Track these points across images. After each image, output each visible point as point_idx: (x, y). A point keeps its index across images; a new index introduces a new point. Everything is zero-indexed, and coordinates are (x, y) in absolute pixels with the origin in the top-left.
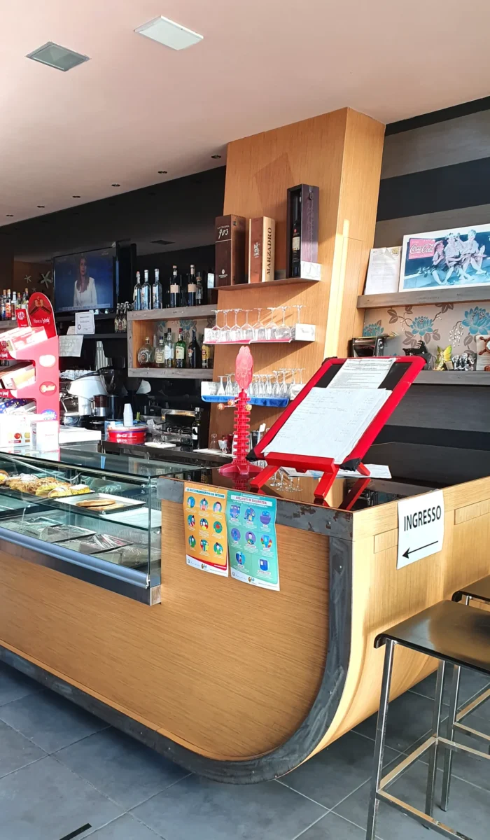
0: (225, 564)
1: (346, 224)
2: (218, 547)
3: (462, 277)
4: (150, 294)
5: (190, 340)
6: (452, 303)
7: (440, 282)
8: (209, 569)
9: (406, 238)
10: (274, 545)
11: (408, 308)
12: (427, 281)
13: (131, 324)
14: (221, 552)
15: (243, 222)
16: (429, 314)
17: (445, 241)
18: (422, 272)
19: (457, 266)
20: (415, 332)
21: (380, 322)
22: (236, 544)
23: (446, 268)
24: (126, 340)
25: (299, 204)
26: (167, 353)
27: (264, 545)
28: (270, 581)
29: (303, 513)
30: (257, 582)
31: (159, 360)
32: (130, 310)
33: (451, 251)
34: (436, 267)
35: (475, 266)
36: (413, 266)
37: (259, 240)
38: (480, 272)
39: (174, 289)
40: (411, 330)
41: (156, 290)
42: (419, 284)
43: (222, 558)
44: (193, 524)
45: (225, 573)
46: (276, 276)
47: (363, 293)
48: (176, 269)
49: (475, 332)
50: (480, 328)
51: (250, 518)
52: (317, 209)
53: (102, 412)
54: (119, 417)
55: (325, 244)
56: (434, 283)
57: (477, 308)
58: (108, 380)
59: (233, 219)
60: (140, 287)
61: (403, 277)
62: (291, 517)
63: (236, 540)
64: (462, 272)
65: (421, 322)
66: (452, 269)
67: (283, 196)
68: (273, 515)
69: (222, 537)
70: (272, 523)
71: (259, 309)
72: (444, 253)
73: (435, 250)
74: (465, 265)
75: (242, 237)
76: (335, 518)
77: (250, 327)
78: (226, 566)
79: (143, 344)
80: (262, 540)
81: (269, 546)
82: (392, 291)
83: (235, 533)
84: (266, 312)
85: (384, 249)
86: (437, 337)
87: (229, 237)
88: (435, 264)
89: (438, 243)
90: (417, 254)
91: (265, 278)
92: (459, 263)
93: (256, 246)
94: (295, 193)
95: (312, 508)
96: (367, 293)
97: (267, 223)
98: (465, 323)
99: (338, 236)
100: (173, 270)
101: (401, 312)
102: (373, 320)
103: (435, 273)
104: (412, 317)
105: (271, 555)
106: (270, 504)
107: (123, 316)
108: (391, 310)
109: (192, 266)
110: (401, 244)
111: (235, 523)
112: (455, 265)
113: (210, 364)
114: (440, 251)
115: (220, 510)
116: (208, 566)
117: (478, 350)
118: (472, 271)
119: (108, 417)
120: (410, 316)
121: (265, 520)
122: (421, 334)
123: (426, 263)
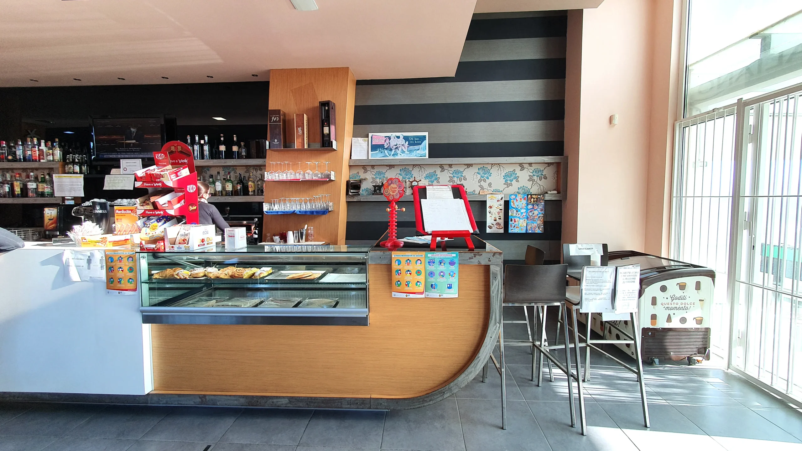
0: (423, 291)
2: (418, 283)
3: (399, 154)
4: (201, 150)
6: (394, 165)
7: (389, 156)
8: (412, 296)
9: (370, 135)
10: (457, 276)
11: (373, 166)
12: (382, 155)
14: (420, 285)
15: (284, 114)
16: (383, 170)
17: (390, 138)
18: (380, 151)
19: (396, 149)
20: (376, 178)
21: (358, 173)
22: (431, 279)
23: (391, 150)
26: (218, 186)
27: (451, 276)
28: (453, 294)
29: (475, 257)
30: (445, 296)
34: (386, 149)
35: (404, 150)
36: (375, 148)
37: (302, 126)
38: (407, 152)
39: (222, 148)
40: (375, 176)
41: (206, 148)
42: (377, 156)
43: (421, 288)
44: (399, 274)
45: (423, 296)
47: (350, 158)
48: (223, 137)
49: (405, 178)
50: (407, 176)
51: (442, 264)
56: (387, 156)
57: (405, 168)
59: (279, 112)
61: (370, 152)
62: (468, 260)
63: (432, 277)
64: (399, 152)
65: (380, 173)
66: (394, 151)
68: (456, 261)
69: (422, 278)
70: (457, 265)
71: (299, 163)
72: (389, 143)
73: (385, 141)
74: (400, 149)
76: (493, 256)
78: (423, 292)
80: (449, 274)
81: (454, 276)
82: (365, 158)
83: (432, 274)
84: (303, 164)
85: (359, 139)
88: (386, 147)
89: (386, 138)
90: (376, 142)
91: (306, 146)
92: (397, 148)
93: (299, 129)
94: (324, 104)
95: (480, 253)
96: (352, 158)
97: (306, 117)
98: (400, 175)
100: (221, 137)
101: (369, 168)
102: (355, 171)
103: (386, 151)
105: (455, 281)
106: (454, 255)
108: (364, 167)
109: (235, 136)
110: (368, 137)
111: (431, 268)
112: (395, 149)
114: (388, 141)
115: (421, 263)
116: (410, 294)
117: (407, 187)
118: (403, 152)
120: (374, 170)
121: (452, 263)
122: (380, 179)
123: (382, 146)
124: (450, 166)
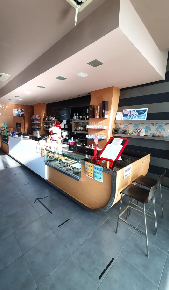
1: (113, 108)
2: (92, 174)
4: (76, 117)
5: (84, 126)
6: (131, 123)
8: (90, 177)
10: (102, 175)
13: (73, 123)
15: (94, 106)
16: (127, 124)
18: (126, 117)
22: (95, 174)
24: (72, 126)
25: (104, 104)
26: (80, 128)
27: (100, 175)
29: (107, 170)
30: (99, 181)
31: (78, 129)
32: (73, 120)
33: (132, 113)
34: (129, 116)
35: (136, 116)
36: (124, 115)
37: (97, 110)
39: (81, 117)
40: (124, 127)
41: (77, 117)
42: (125, 119)
43: (92, 176)
44: (87, 169)
45: (93, 178)
46: (100, 117)
48: (81, 113)
49: (135, 128)
50: (136, 127)
51: (98, 170)
52: (107, 105)
53: (68, 138)
54: (71, 139)
55: (109, 111)
56: (129, 119)
57: (136, 124)
58: (69, 132)
59: (92, 106)
60: (75, 116)
61: (123, 117)
62: (105, 171)
64: (134, 117)
65: (126, 126)
67: (102, 102)
68: (102, 170)
69: (92, 172)
70: (102, 172)
73: (129, 113)
74: (134, 116)
75: (94, 109)
76: (113, 172)
77: (95, 125)
79: (75, 126)
82: (121, 120)
83: (95, 172)
84: (98, 123)
85: (119, 112)
86: (128, 129)
87: (91, 109)
89: (129, 111)
90: (125, 113)
91: (98, 117)
92: (133, 116)
93: (96, 111)
94: (104, 102)
96: (116, 120)
97: (98, 107)
98: (134, 126)
99: (111, 110)
101: (122, 124)
102: (117, 125)
104: (124, 125)
106: (101, 168)
107: (72, 121)
108: (120, 123)
109: (84, 113)
110: (122, 111)
111: (95, 170)
113: (87, 131)
115: (92, 168)
117: (136, 132)
119: (69, 139)
120: (124, 124)
122: (126, 128)
124: (157, 124)
